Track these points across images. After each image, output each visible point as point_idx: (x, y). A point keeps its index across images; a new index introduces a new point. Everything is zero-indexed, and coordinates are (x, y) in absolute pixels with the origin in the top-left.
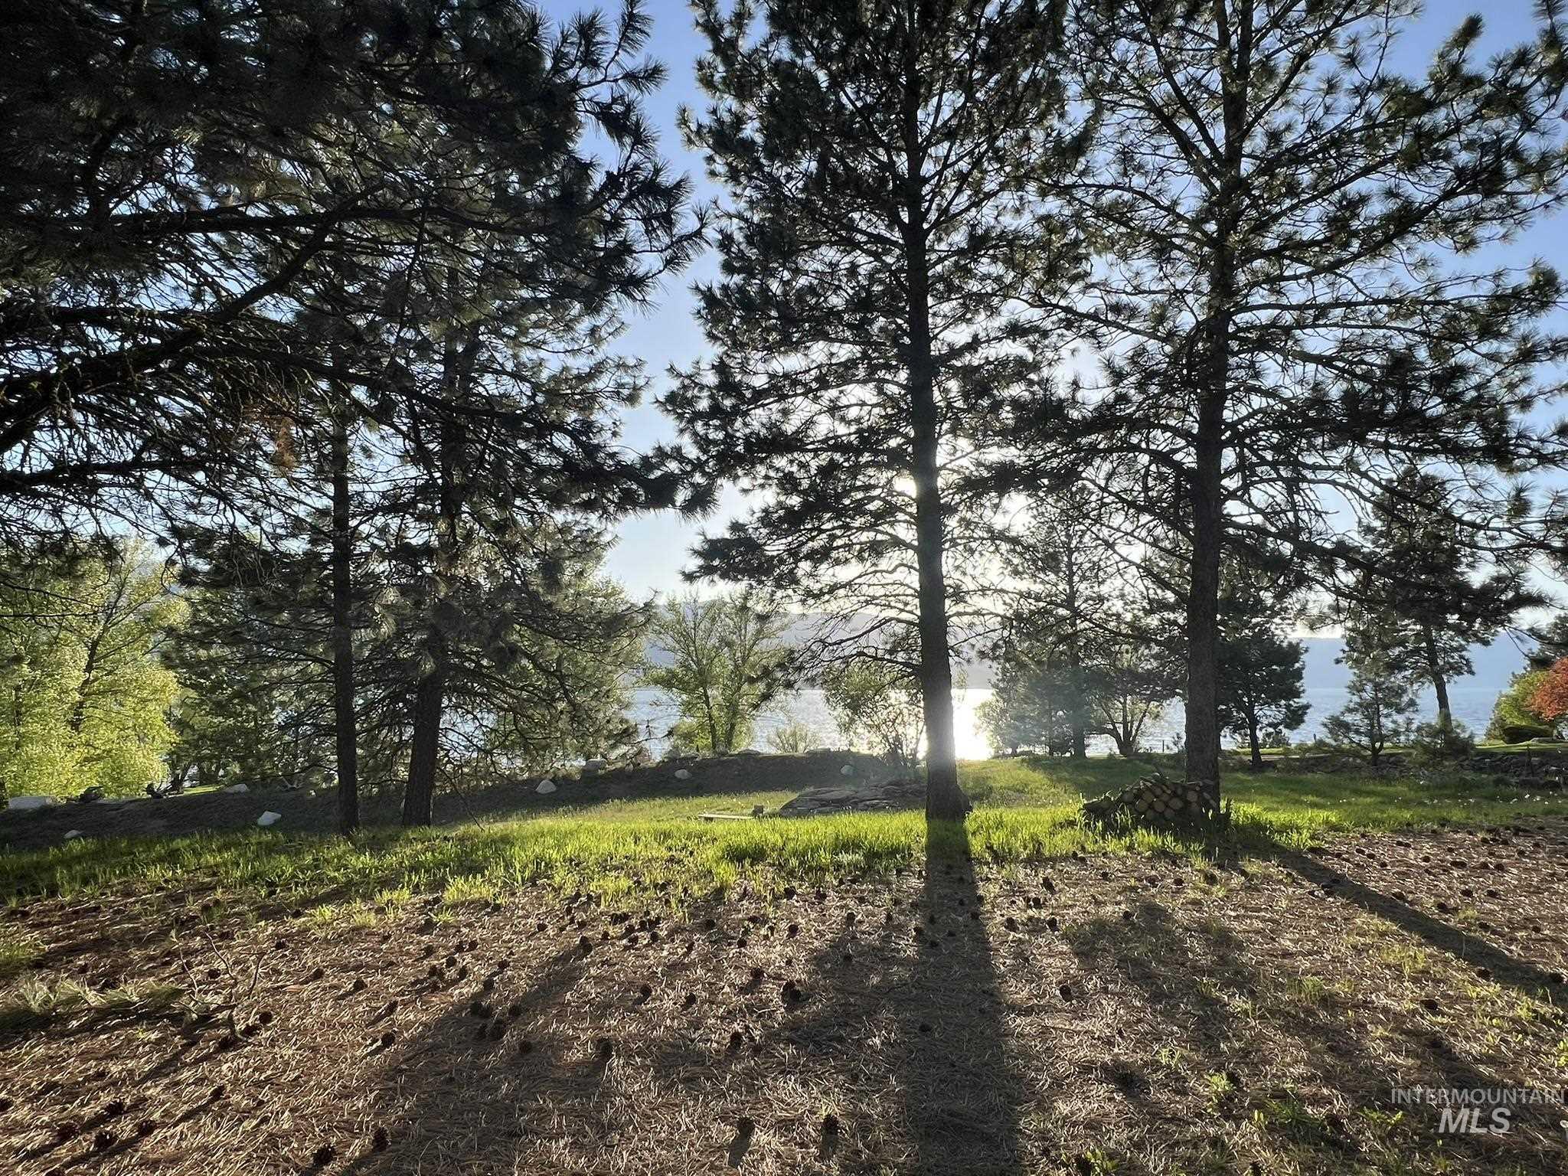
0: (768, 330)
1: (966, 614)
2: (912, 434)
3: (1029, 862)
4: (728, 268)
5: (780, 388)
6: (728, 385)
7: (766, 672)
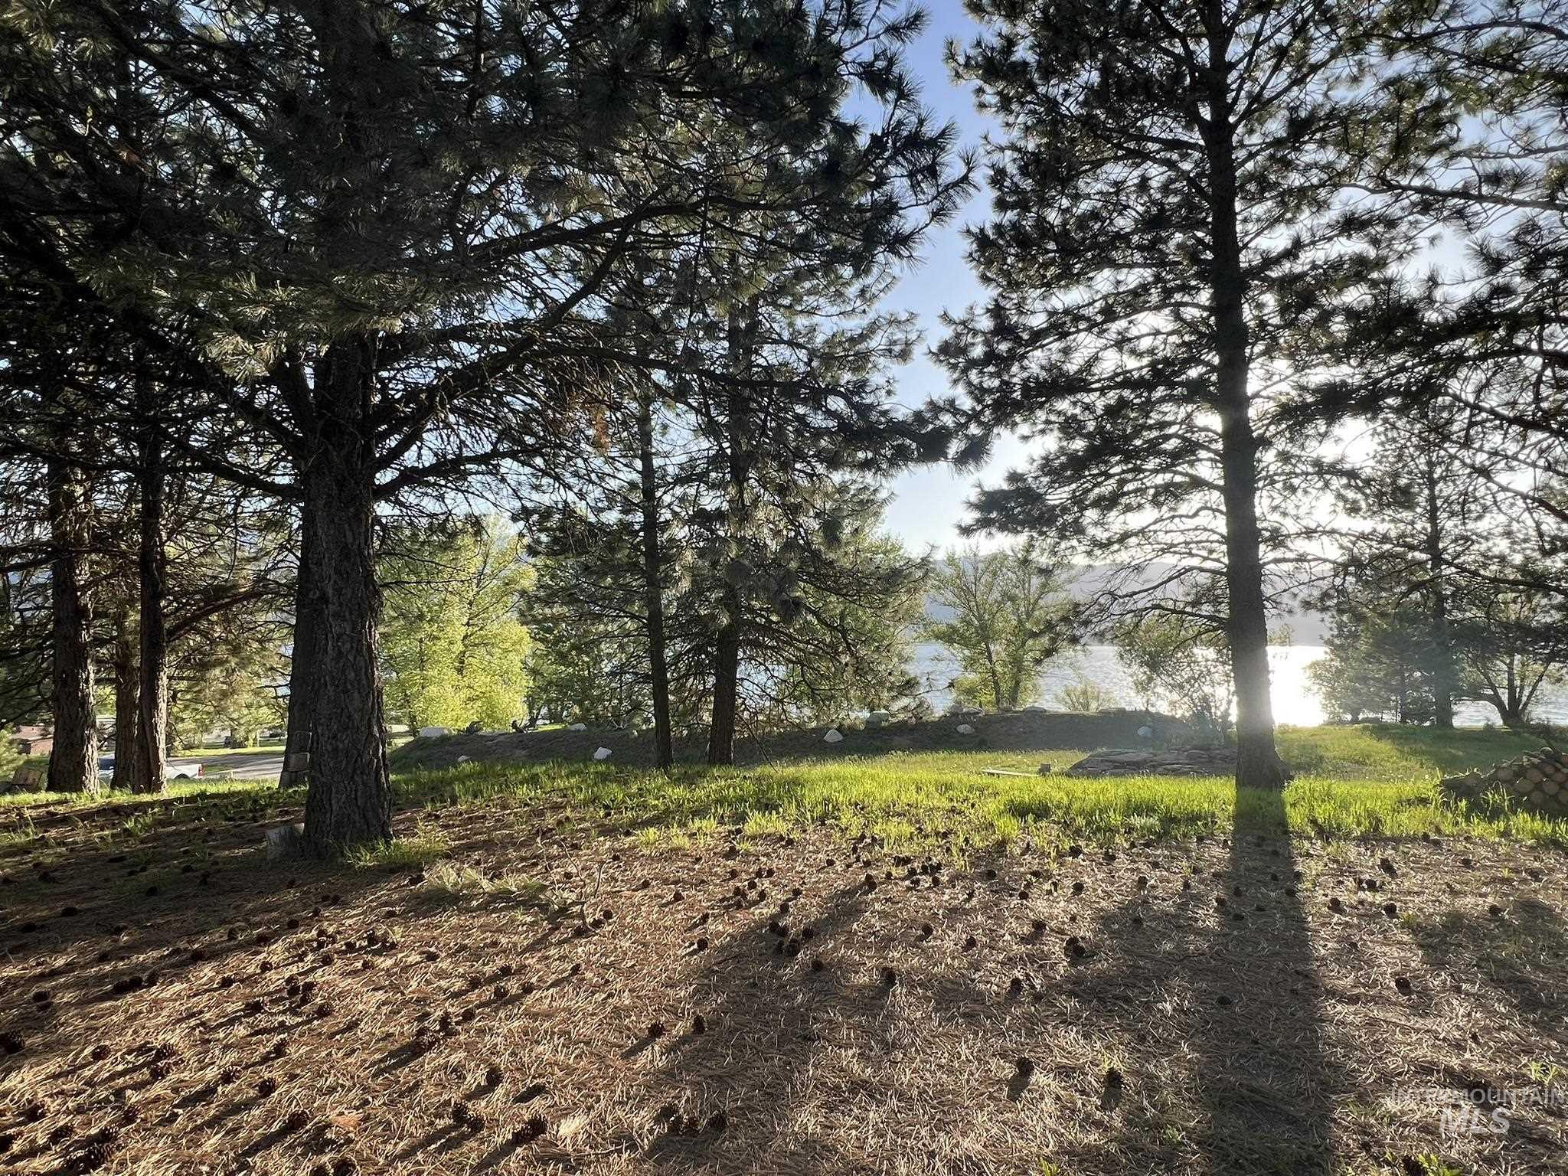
0: (1045, 266)
1: (1284, 560)
2: (1216, 361)
3: (1363, 840)
4: (1001, 205)
5: (1060, 326)
6: (1003, 328)
7: (1050, 626)
